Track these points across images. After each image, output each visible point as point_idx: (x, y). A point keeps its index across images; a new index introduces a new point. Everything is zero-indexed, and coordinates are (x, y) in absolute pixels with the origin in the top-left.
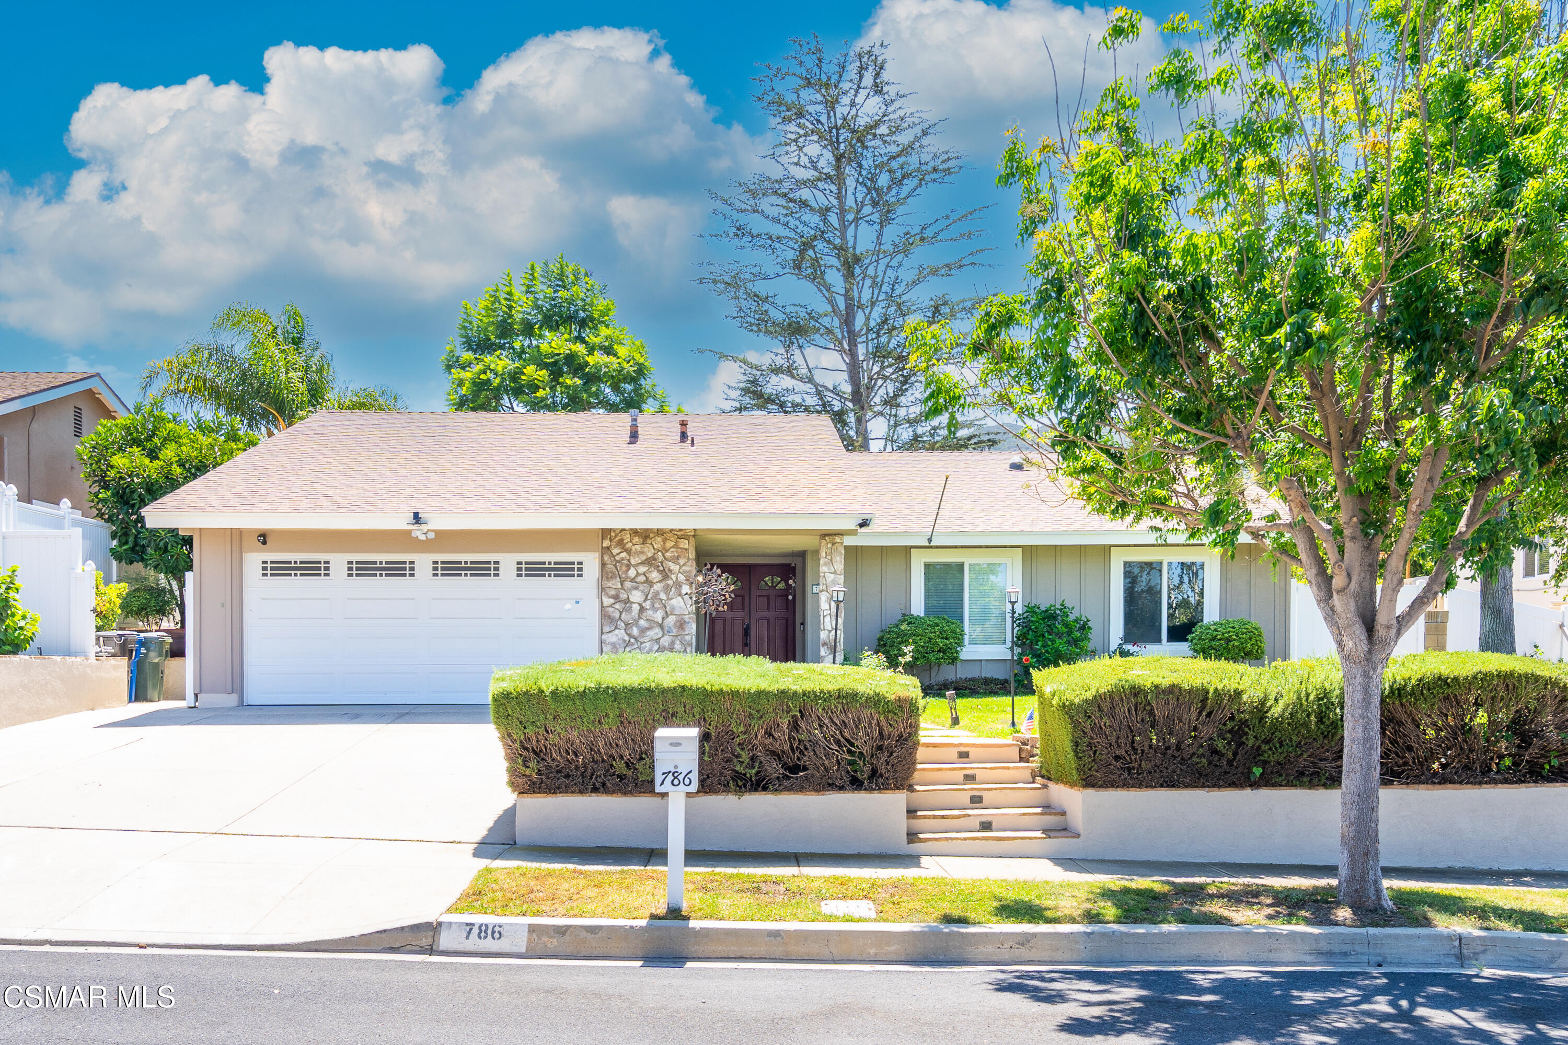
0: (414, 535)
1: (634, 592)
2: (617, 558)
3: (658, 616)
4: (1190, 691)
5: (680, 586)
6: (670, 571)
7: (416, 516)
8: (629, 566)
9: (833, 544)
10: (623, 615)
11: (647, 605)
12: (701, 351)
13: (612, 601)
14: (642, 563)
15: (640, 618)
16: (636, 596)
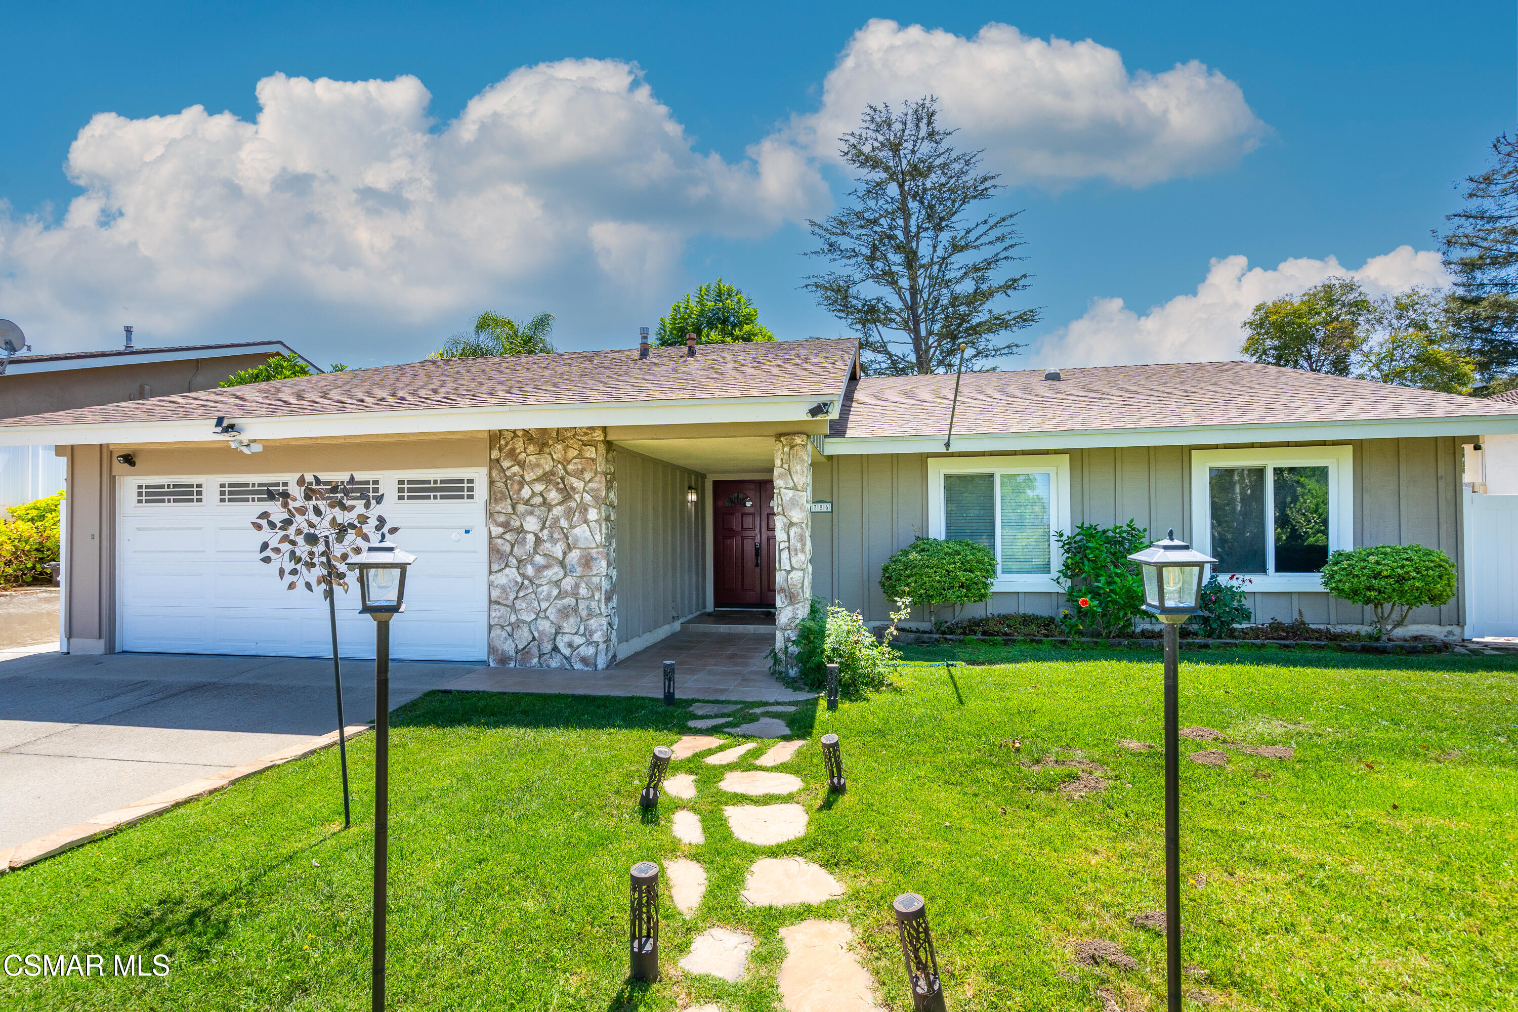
0: (237, 447)
1: (529, 519)
2: (508, 473)
3: (558, 550)
5: (586, 510)
6: (573, 489)
7: (221, 423)
8: (522, 483)
9: (792, 447)
10: (515, 549)
11: (545, 534)
13: (501, 530)
14: (539, 479)
15: (536, 552)
16: (531, 524)
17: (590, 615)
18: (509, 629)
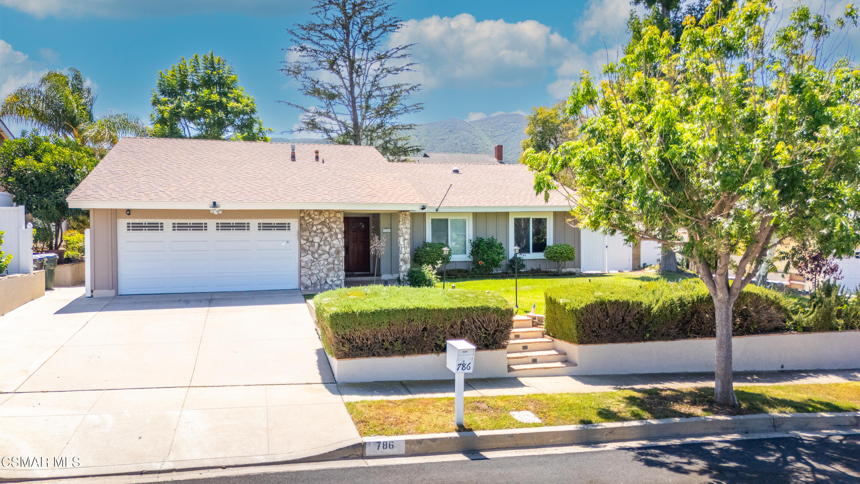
0: (211, 212)
1: (316, 237)
2: (307, 222)
4: (622, 303)
5: (337, 235)
6: (332, 227)
7: (214, 203)
8: (313, 225)
9: (405, 215)
10: (311, 248)
11: (322, 243)
12: (279, 102)
13: (305, 242)
14: (319, 224)
15: (318, 249)
16: (317, 239)
17: (339, 270)
18: (308, 276)
